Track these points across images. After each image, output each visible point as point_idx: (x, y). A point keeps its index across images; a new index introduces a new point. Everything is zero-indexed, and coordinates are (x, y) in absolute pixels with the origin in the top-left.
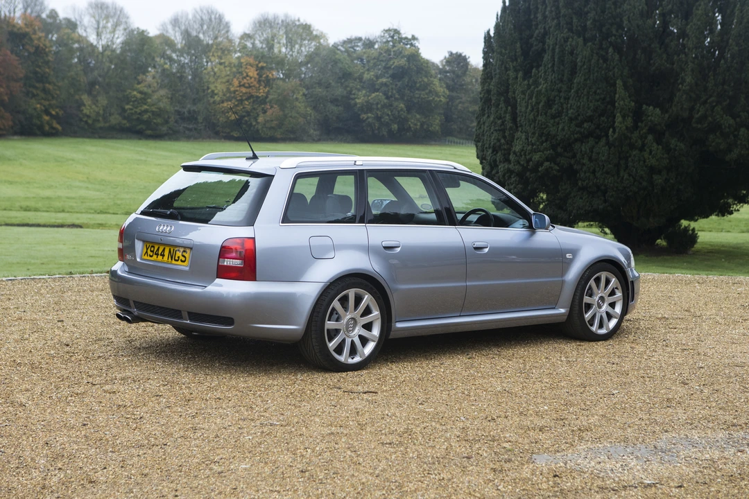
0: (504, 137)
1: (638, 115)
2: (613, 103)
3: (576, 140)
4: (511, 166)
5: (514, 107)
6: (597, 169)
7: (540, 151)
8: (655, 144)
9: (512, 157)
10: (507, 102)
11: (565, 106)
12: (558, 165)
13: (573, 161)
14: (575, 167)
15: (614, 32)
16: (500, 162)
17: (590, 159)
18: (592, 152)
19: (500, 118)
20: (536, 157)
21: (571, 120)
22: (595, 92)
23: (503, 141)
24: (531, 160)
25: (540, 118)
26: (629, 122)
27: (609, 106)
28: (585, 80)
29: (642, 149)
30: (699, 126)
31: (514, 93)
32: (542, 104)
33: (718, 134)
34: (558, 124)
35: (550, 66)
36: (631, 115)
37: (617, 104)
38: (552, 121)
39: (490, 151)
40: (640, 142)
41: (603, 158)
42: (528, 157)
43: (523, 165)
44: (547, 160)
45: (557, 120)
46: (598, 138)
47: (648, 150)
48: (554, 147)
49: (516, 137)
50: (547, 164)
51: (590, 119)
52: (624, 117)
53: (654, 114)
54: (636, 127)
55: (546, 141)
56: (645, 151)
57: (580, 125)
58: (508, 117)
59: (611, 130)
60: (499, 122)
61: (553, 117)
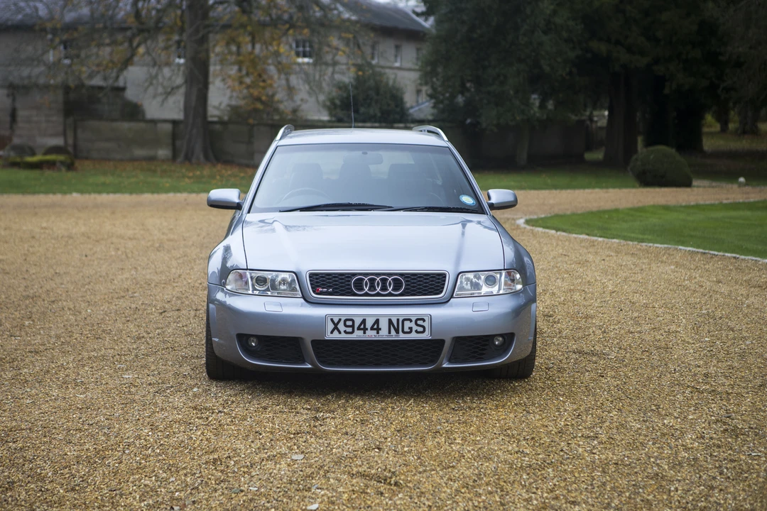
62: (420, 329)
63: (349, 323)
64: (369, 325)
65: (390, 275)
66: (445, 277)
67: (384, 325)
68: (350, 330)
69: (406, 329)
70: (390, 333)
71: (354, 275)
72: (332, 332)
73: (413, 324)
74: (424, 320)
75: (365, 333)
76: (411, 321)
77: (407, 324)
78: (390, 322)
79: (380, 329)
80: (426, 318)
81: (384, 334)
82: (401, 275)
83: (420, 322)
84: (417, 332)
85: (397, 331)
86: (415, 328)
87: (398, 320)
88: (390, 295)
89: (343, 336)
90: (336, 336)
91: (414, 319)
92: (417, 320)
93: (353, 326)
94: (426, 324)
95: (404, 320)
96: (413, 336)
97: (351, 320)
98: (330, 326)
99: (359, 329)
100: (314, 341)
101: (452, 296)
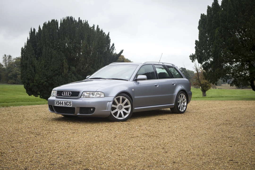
0: (32, 76)
1: (69, 69)
2: (63, 66)
3: (53, 76)
4: (35, 84)
5: (35, 67)
6: (59, 83)
7: (43, 79)
8: (74, 76)
9: (35, 81)
10: (32, 66)
11: (50, 67)
12: (48, 83)
13: (52, 82)
14: (53, 83)
15: (61, 47)
16: (31, 83)
17: (57, 81)
18: (58, 79)
19: (30, 71)
20: (42, 81)
21: (52, 70)
22: (58, 63)
23: (32, 77)
24: (41, 82)
25: (43, 70)
26: (68, 70)
27: (62, 67)
28: (55, 60)
29: (71, 78)
30: (85, 71)
31: (34, 64)
32: (43, 66)
33: (90, 73)
34: (48, 72)
35: (45, 56)
36: (68, 69)
37: (64, 66)
38: (46, 71)
39: (27, 80)
40: (70, 76)
41: (61, 81)
42: (40, 81)
43: (38, 83)
44: (45, 81)
45: (47, 71)
46: (59, 75)
47: (73, 78)
48: (47, 78)
49: (36, 76)
50: (45, 83)
51: (57, 70)
52: (66, 69)
53: (73, 68)
54: (69, 72)
55: (45, 76)
56: (72, 78)
57: (54, 72)
58: (33, 70)
59: (63, 73)
60: (30, 72)
61: (46, 70)
62: (70, 105)
63: (58, 102)
66: (80, 92)
67: (64, 103)
68: (58, 104)
69: (68, 105)
71: (63, 91)
73: (69, 103)
76: (68, 102)
77: (68, 103)
80: (71, 102)
81: (64, 105)
82: (71, 92)
83: (70, 103)
84: (69, 105)
85: (66, 105)
86: (69, 104)
88: (68, 96)
90: (56, 105)
91: (69, 102)
92: (70, 102)
93: (59, 103)
94: (71, 103)
95: (67, 102)
96: (69, 106)
97: (59, 102)
98: (56, 103)
99: (60, 104)
100: (54, 106)
101: (81, 97)
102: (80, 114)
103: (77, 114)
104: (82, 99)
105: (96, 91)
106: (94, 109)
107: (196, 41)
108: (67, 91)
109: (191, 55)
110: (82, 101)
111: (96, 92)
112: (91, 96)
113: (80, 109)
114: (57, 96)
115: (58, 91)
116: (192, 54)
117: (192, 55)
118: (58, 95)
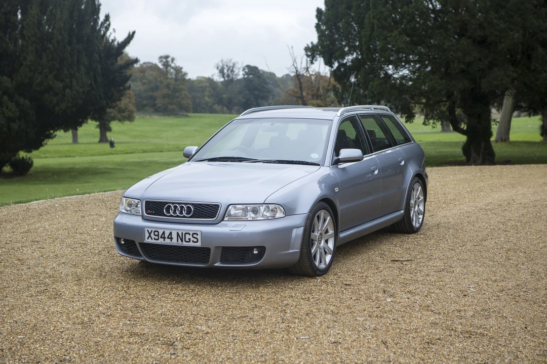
62: (195, 240)
63: (156, 233)
64: (166, 235)
65: (186, 204)
66: (219, 207)
67: (174, 236)
68: (157, 237)
69: (187, 240)
70: (178, 241)
71: (167, 203)
72: (148, 239)
73: (190, 237)
74: (197, 235)
75: (164, 240)
76: (190, 234)
77: (188, 237)
78: (178, 234)
79: (172, 238)
80: (199, 233)
81: (174, 242)
82: (193, 204)
83: (195, 236)
84: (193, 241)
85: (182, 240)
86: (192, 239)
87: (182, 233)
88: (184, 217)
89: (154, 241)
90: (150, 241)
91: (191, 233)
92: (194, 234)
93: (158, 235)
94: (199, 237)
95: (185, 234)
96: (191, 244)
97: (158, 232)
98: (147, 235)
99: (161, 237)
100: (140, 243)
101: (223, 220)
102: (222, 262)
103: (216, 265)
104: (226, 226)
105: (264, 204)
106: (262, 250)
107: (319, 11)
108: (179, 204)
109: (309, 47)
110: (226, 229)
111: (264, 206)
112: (251, 215)
113: (222, 250)
114: (147, 214)
115: (147, 202)
116: (312, 43)
117: (312, 46)
118: (149, 211)
